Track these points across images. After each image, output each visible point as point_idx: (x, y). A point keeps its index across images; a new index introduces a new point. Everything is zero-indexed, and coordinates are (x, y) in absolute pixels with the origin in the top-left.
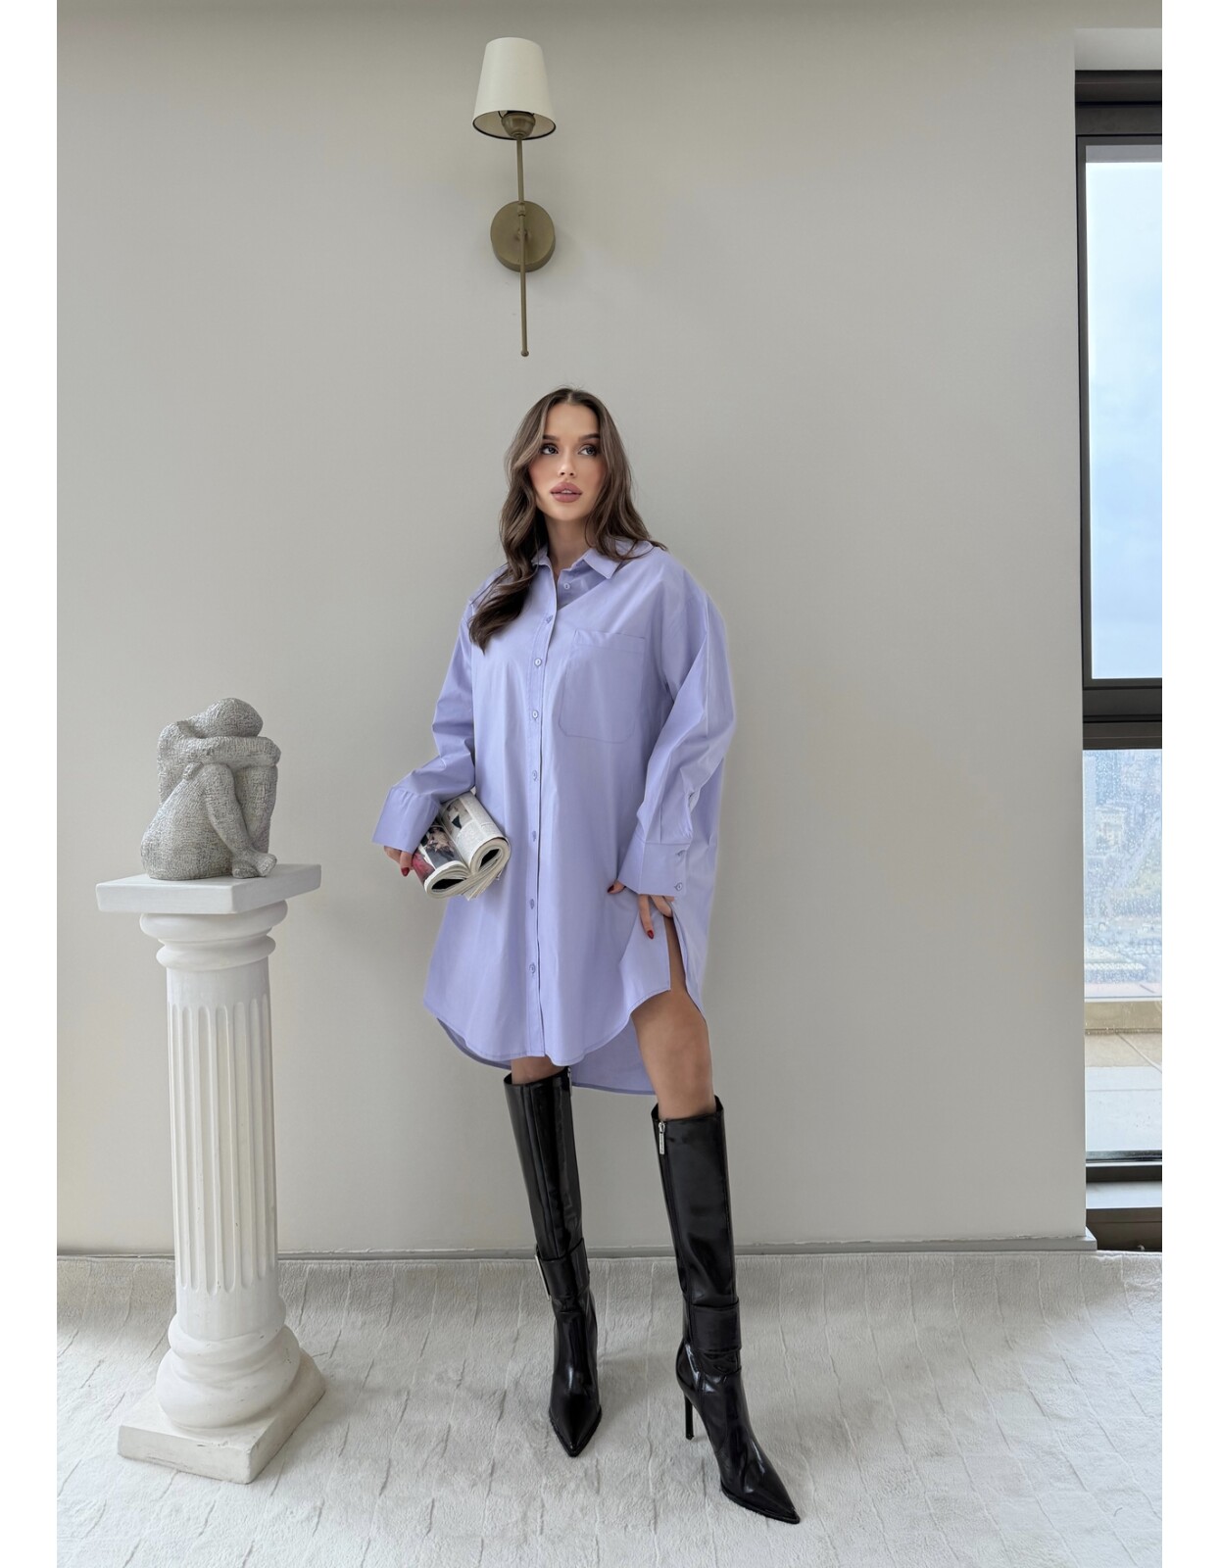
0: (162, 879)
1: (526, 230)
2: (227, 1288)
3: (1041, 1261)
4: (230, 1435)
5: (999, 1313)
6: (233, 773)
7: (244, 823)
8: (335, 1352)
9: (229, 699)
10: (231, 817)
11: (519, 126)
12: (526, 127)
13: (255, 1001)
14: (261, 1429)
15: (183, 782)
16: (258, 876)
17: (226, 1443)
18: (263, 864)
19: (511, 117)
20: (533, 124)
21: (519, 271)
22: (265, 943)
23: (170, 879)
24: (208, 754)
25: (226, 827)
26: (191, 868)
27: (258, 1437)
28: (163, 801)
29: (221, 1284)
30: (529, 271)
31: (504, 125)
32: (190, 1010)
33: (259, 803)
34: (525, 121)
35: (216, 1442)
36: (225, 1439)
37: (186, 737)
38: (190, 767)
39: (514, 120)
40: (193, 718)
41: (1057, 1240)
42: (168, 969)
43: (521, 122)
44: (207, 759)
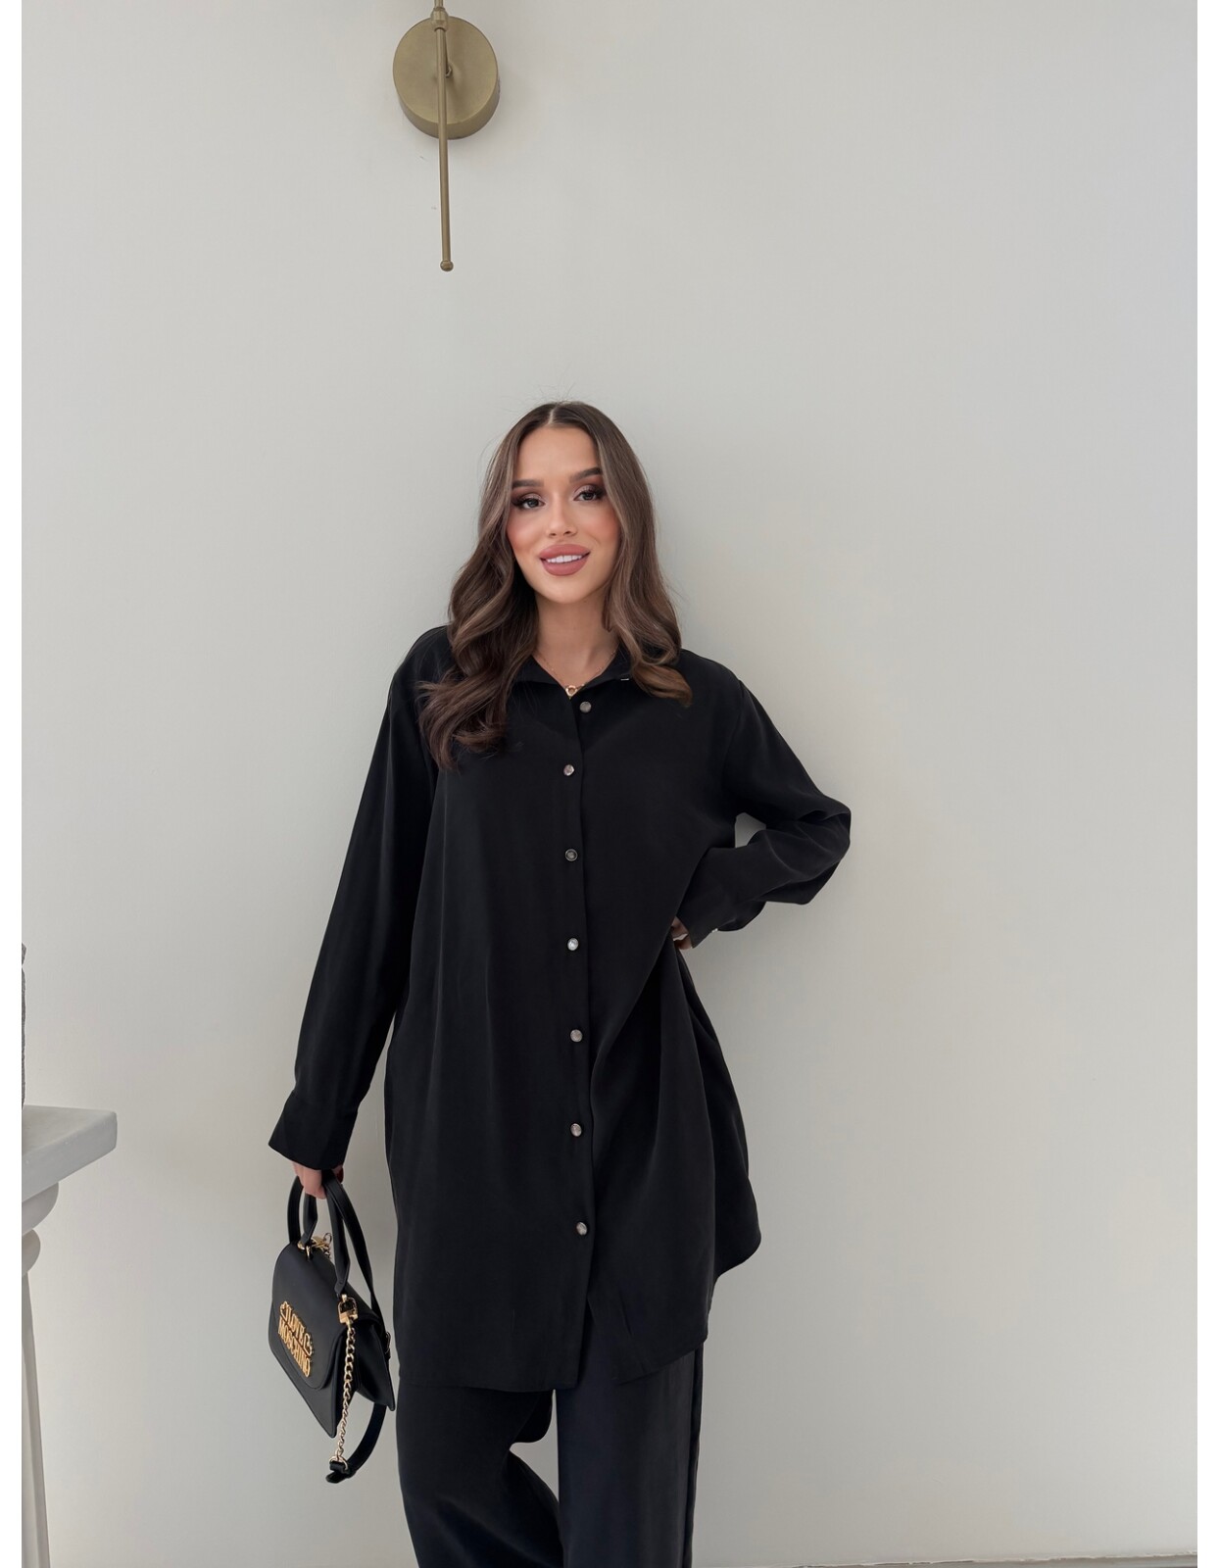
1: (446, 62)
21: (437, 137)
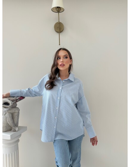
1: (59, 26)
6: (12, 114)
7: (14, 122)
11: (58, 10)
13: (16, 152)
15: (3, 116)
16: (15, 131)
18: (17, 129)
20: (61, 9)
31: (56, 9)
33: (16, 119)
43: (59, 9)
44: (7, 112)
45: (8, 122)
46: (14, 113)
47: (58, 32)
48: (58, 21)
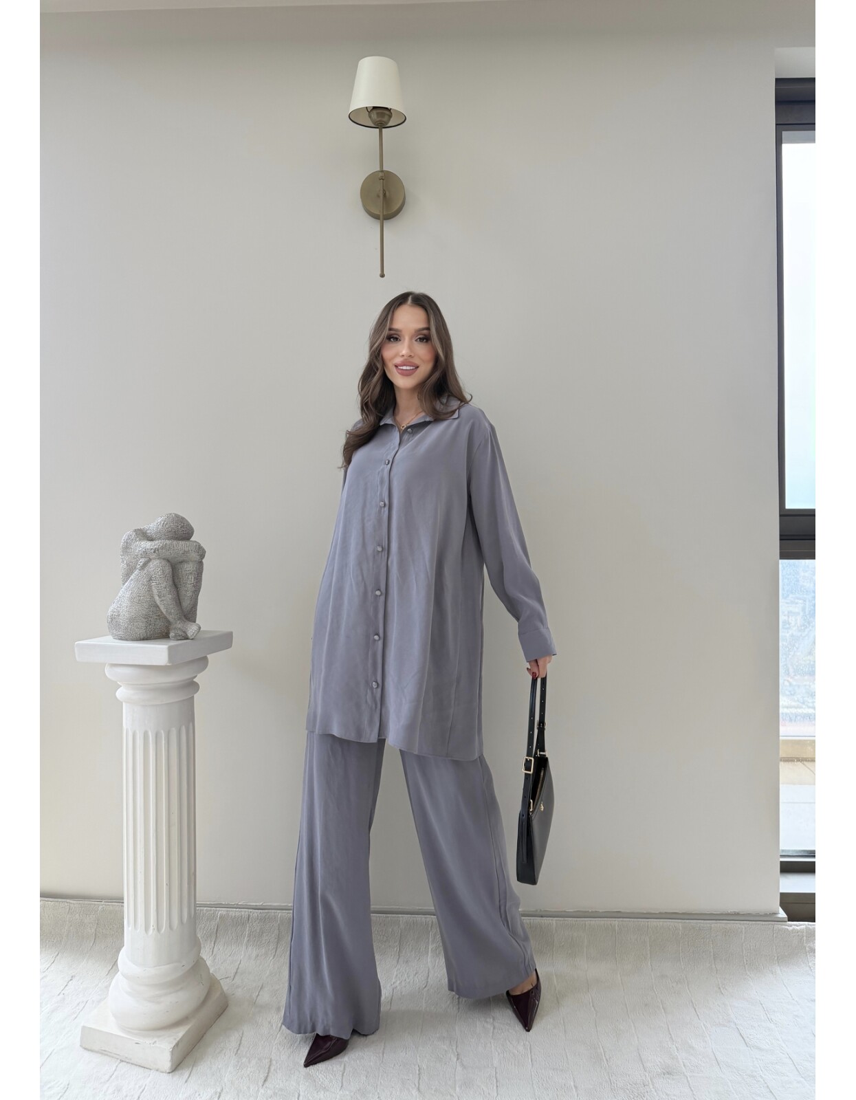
0: (121, 639)
1: (384, 190)
2: (159, 930)
3: (745, 928)
4: (159, 1037)
5: (714, 966)
6: (172, 566)
7: (178, 600)
8: (236, 977)
9: (170, 514)
10: (169, 597)
11: (380, 117)
12: (385, 119)
13: (184, 728)
14: (180, 1032)
15: (137, 572)
16: (187, 639)
17: (155, 1042)
18: (191, 630)
19: (375, 112)
20: (390, 117)
21: (379, 219)
22: (192, 686)
23: (127, 640)
24: (154, 552)
25: (165, 604)
26: (141, 632)
27: (178, 1039)
28: (124, 584)
29: (155, 927)
30: (385, 219)
31: (370, 117)
32: (138, 732)
33: (190, 587)
34: (385, 113)
35: (148, 1041)
36: (155, 1039)
37: (140, 540)
38: (143, 560)
39: (377, 114)
40: (146, 527)
41: (758, 915)
42: (124, 703)
43: (382, 115)
44: (154, 556)
45: (157, 598)
46: (181, 562)
47: (376, 217)
48: (379, 169)
